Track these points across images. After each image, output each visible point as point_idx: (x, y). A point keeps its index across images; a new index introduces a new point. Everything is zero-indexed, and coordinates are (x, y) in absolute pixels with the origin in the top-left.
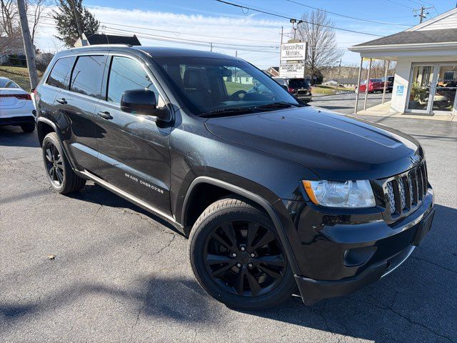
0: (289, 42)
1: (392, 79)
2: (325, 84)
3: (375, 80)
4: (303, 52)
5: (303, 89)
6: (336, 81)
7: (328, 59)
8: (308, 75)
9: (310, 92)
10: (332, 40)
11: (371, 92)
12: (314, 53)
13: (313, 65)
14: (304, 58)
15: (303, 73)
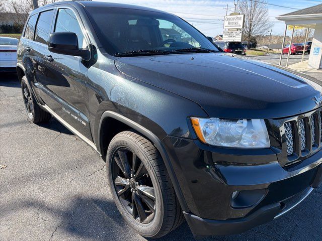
0: (231, 15)
1: (310, 44)
2: (259, 48)
3: (297, 45)
4: (241, 23)
5: (239, 50)
6: (267, 46)
7: (262, 29)
8: (246, 41)
9: (244, 52)
10: (266, 15)
11: (293, 53)
12: (251, 25)
13: (250, 34)
14: (241, 27)
15: (240, 39)
